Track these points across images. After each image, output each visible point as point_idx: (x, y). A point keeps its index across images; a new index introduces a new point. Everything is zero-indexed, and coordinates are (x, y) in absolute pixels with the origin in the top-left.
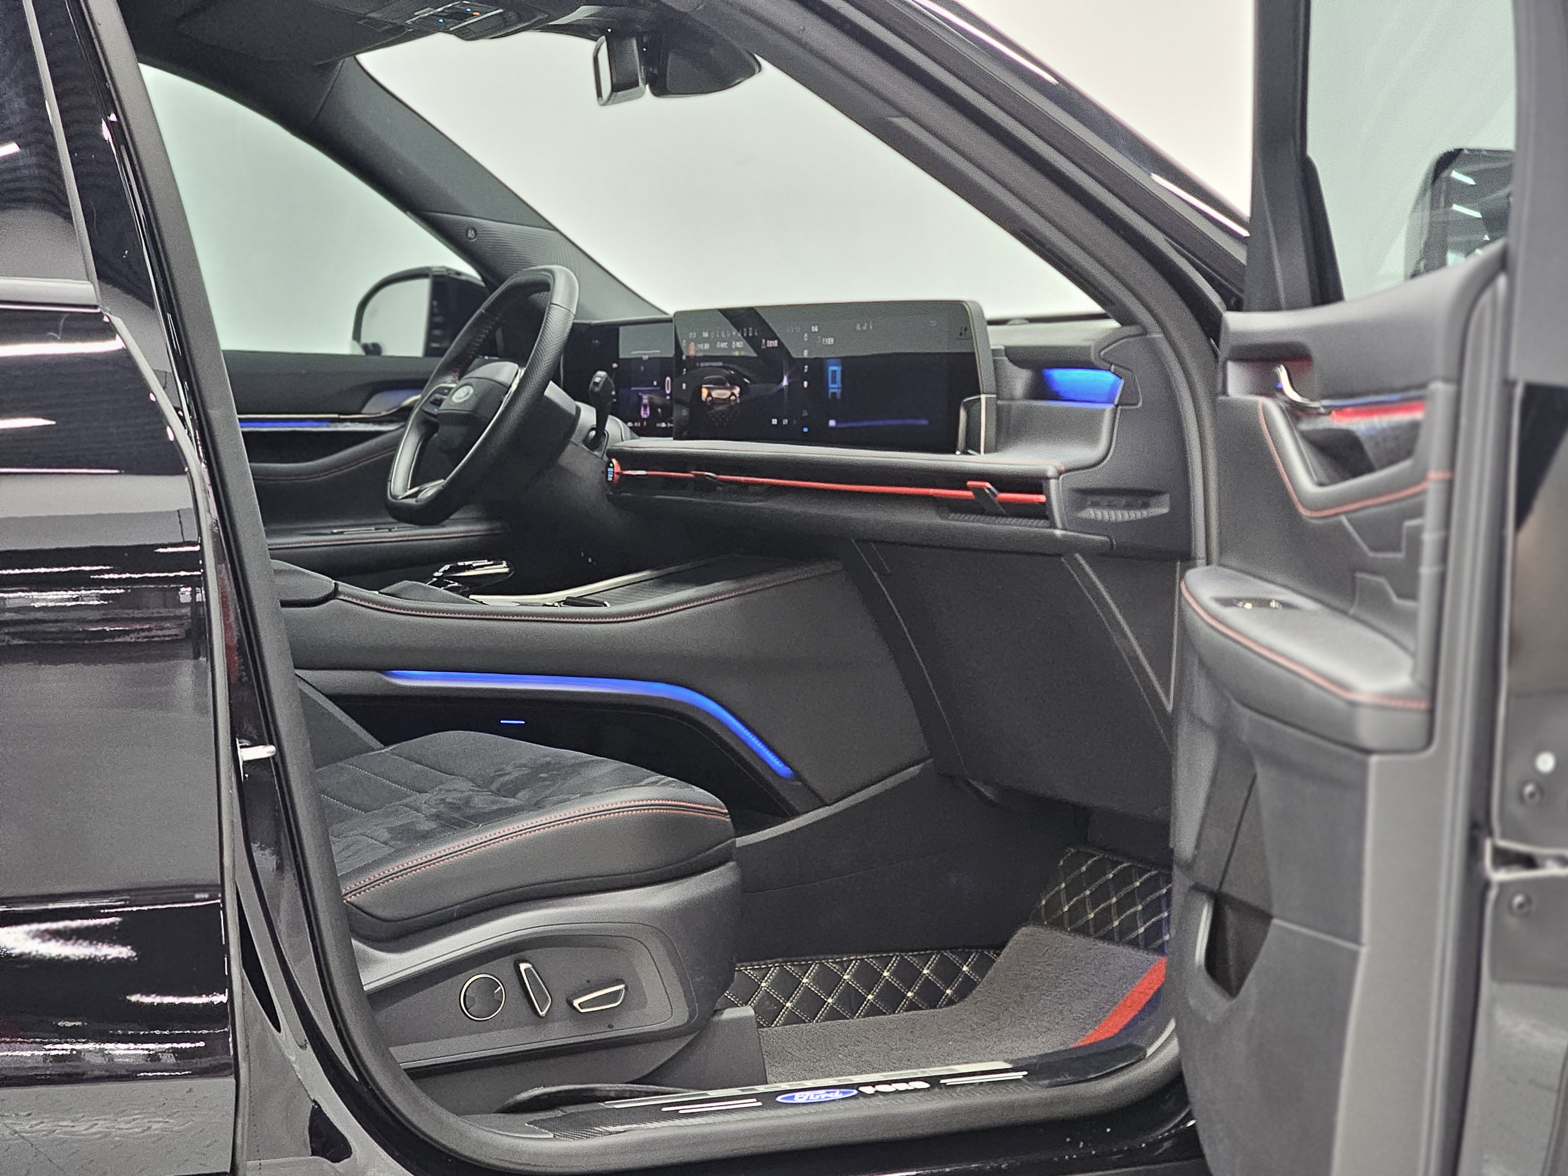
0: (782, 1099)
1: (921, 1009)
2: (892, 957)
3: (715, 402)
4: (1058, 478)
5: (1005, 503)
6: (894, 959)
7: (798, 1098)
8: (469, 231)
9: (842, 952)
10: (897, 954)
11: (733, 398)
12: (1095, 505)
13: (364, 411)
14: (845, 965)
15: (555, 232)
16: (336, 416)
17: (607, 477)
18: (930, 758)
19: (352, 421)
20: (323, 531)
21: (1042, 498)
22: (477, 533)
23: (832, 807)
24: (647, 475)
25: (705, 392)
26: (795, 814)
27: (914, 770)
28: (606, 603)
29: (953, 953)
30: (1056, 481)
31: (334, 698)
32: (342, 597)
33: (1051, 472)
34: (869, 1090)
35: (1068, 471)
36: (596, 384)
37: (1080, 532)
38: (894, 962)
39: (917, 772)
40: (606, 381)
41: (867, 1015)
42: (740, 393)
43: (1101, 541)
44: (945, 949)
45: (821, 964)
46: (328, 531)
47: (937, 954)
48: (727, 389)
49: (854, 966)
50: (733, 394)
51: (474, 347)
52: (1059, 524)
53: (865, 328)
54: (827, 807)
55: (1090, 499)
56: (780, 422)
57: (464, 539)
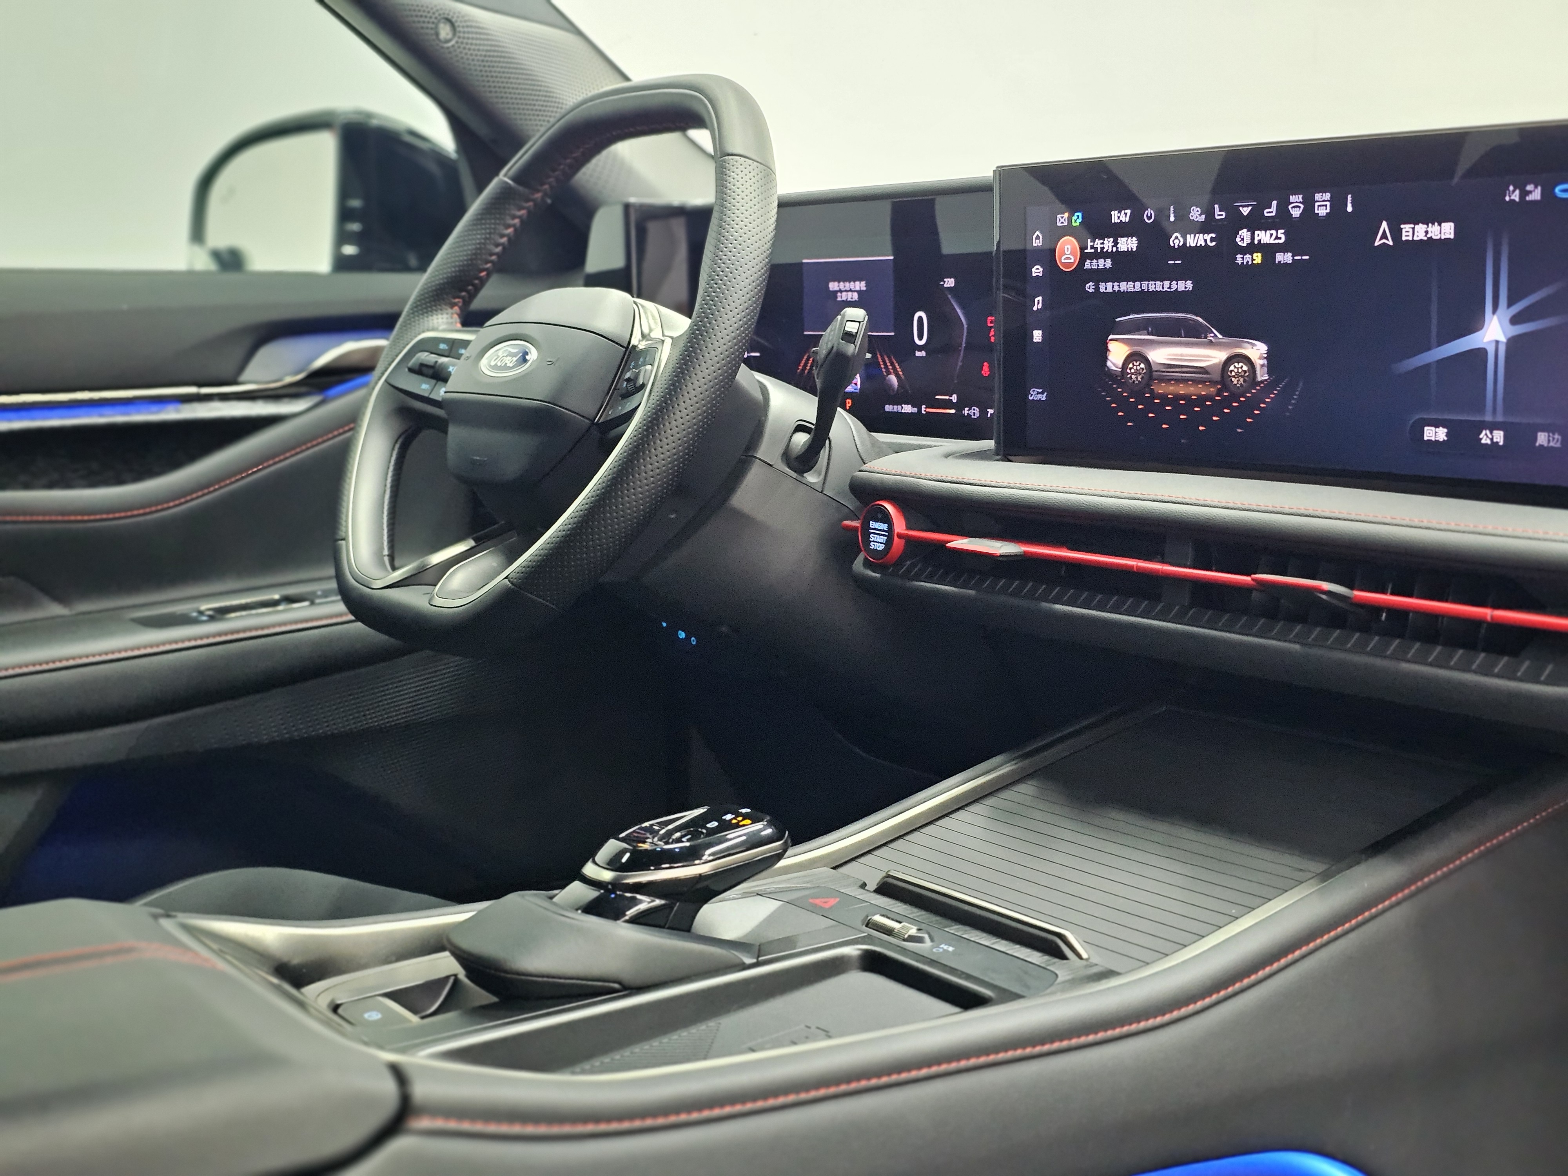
3: (1158, 375)
8: (441, 25)
11: (1238, 368)
13: (245, 378)
15: (579, 37)
16: (192, 390)
19: (225, 397)
25: (1118, 352)
40: (871, 332)
48: (1212, 345)
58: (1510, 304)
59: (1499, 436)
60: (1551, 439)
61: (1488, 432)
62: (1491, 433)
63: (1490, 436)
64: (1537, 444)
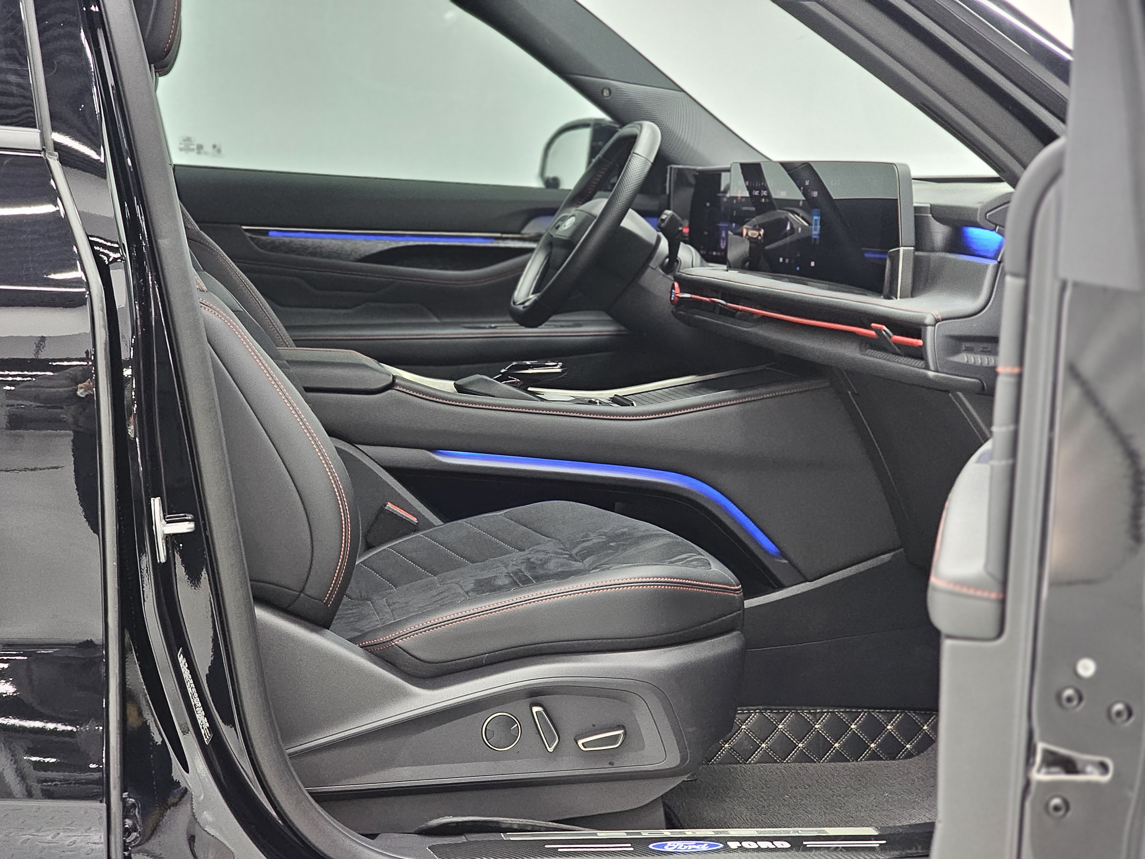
0: (653, 846)
1: (881, 759)
2: (861, 712)
4: (935, 325)
5: (899, 345)
6: (862, 714)
7: (669, 846)
8: (605, 90)
9: (815, 705)
10: (865, 710)
11: (760, 238)
12: (970, 350)
13: (524, 231)
14: (818, 716)
15: (682, 93)
16: (498, 235)
17: (671, 297)
18: (901, 548)
19: (513, 239)
20: (482, 325)
21: (920, 342)
22: (606, 333)
23: (813, 583)
24: (691, 298)
25: (745, 232)
26: (780, 586)
27: (886, 557)
28: (634, 402)
29: (917, 714)
30: (933, 328)
31: (391, 470)
32: (398, 388)
33: (929, 320)
34: (734, 845)
35: (943, 319)
36: (663, 220)
37: (952, 375)
38: (862, 717)
39: (889, 559)
40: (672, 220)
41: (832, 760)
42: (764, 234)
43: (974, 383)
44: (909, 709)
45: (797, 713)
46: (487, 326)
47: (902, 713)
48: (757, 230)
49: (826, 717)
50: (760, 235)
51: (593, 184)
52: (932, 367)
54: (808, 583)
55: (965, 345)
56: (784, 260)
57: (595, 337)
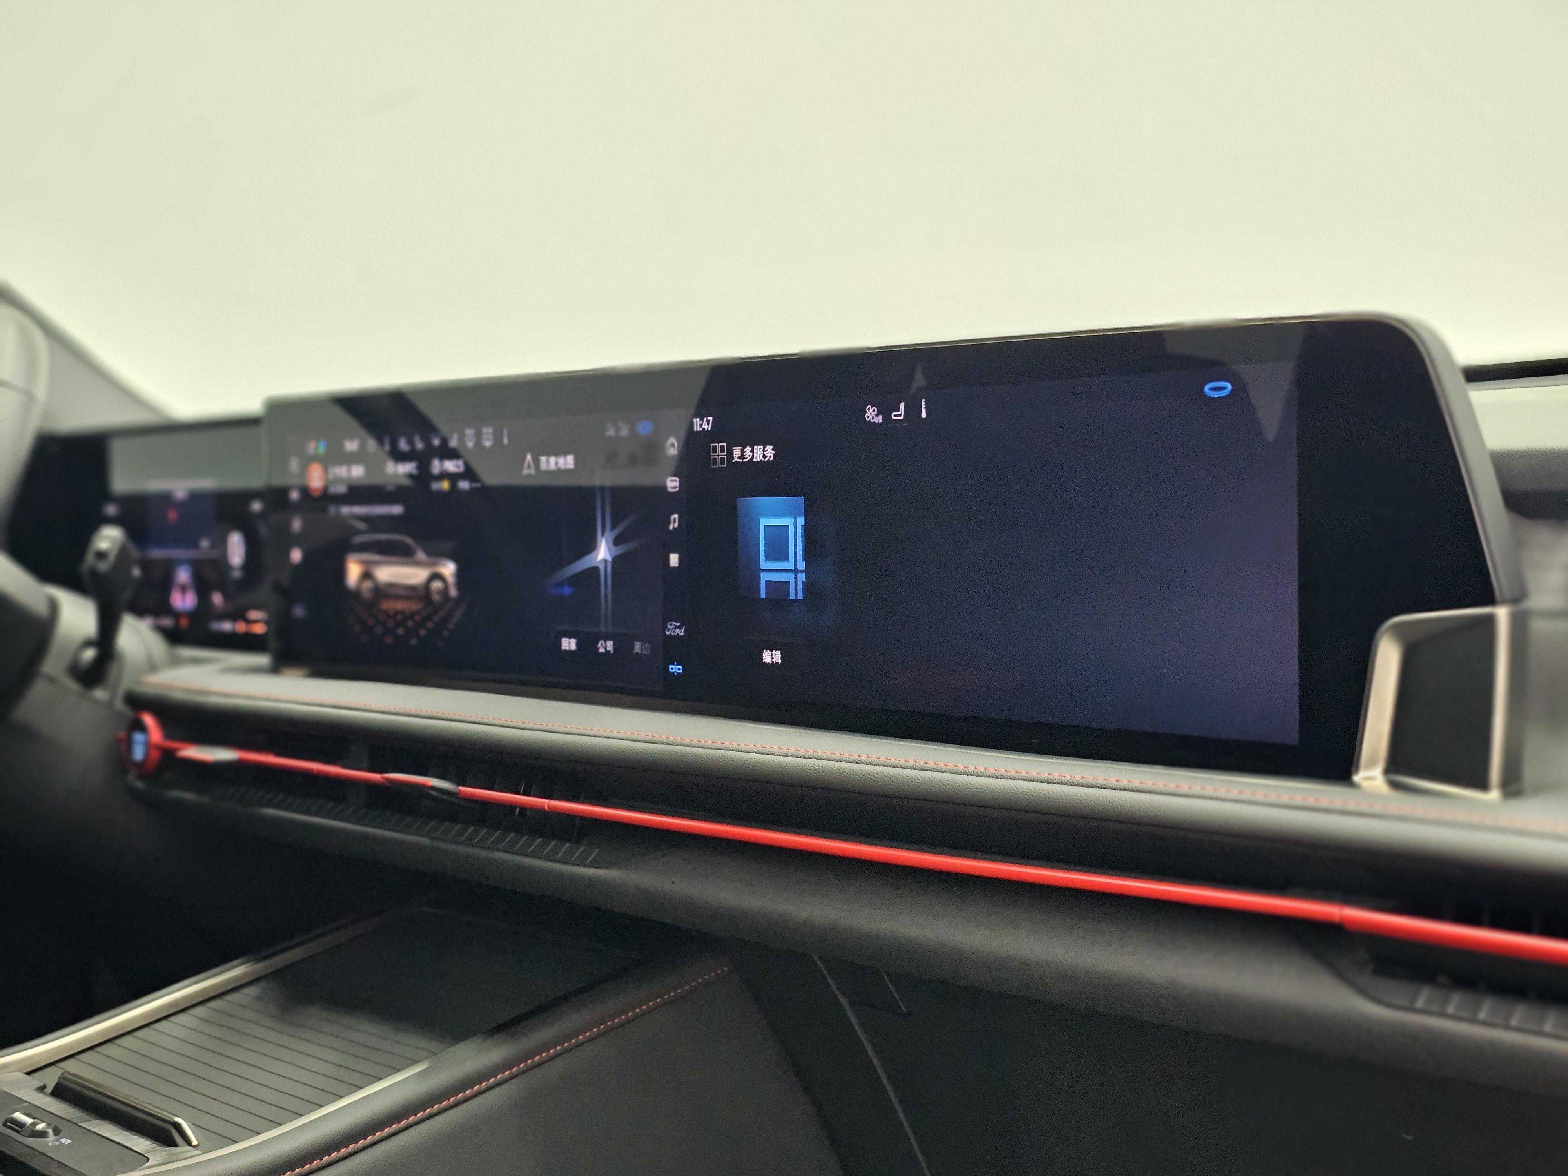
3: (382, 592)
11: (437, 585)
17: (130, 752)
25: (354, 571)
36: (101, 555)
40: (123, 551)
42: (459, 575)
48: (418, 564)
50: (436, 576)
53: (899, 415)
56: (587, 643)
58: (613, 528)
59: (610, 645)
60: (643, 647)
61: (603, 642)
62: (605, 642)
63: (604, 645)
64: (635, 652)
